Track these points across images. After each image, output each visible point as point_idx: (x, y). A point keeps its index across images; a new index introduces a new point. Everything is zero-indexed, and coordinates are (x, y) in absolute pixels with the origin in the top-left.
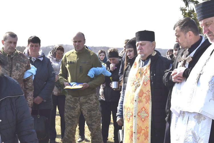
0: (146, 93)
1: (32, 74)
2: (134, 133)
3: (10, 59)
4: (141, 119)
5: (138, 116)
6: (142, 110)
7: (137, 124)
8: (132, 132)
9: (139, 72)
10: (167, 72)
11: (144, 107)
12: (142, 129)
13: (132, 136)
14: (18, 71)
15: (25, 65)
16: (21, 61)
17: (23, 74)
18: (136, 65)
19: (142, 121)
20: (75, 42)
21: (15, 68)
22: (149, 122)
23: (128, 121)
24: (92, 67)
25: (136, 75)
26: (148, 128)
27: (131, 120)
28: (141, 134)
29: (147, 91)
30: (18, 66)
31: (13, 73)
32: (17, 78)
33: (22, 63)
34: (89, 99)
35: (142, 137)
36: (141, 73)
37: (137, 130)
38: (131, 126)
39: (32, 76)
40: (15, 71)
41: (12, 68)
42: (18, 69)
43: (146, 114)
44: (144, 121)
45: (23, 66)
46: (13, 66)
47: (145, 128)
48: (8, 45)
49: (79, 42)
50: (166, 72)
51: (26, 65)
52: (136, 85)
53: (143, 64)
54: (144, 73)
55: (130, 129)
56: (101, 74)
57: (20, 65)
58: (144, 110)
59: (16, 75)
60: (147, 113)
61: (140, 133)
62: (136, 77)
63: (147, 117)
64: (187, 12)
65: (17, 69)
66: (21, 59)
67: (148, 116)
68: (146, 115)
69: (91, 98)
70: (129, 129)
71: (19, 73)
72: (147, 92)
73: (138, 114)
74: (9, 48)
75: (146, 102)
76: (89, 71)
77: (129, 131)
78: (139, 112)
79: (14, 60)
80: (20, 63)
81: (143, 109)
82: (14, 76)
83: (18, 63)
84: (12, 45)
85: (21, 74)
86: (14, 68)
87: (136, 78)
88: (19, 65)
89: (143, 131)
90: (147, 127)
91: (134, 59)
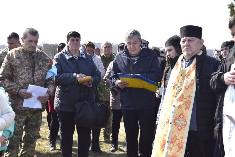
0: (187, 99)
1: (54, 74)
2: (168, 142)
3: (31, 58)
4: (178, 127)
5: (175, 123)
6: (180, 117)
7: (172, 132)
8: (164, 140)
9: (181, 74)
10: (215, 74)
11: (182, 114)
12: (176, 138)
13: (164, 145)
14: (41, 71)
15: (47, 64)
16: (43, 60)
17: (46, 74)
18: (177, 65)
19: (178, 129)
21: (38, 68)
22: (186, 131)
23: (162, 128)
25: (178, 78)
26: (184, 138)
27: (165, 128)
28: (175, 144)
29: (188, 95)
30: (40, 65)
31: (36, 72)
32: (40, 79)
33: (44, 62)
35: (175, 148)
36: (183, 75)
37: (171, 139)
38: (164, 134)
39: (53, 76)
40: (38, 71)
41: (34, 68)
42: (40, 68)
43: (184, 121)
44: (181, 129)
45: (46, 66)
46: (36, 65)
47: (181, 138)
48: (28, 44)
50: (213, 76)
51: (49, 64)
52: (178, 89)
53: (187, 65)
54: (187, 75)
55: (163, 137)
57: (43, 64)
58: (183, 118)
59: (39, 75)
60: (186, 121)
61: (173, 143)
62: (178, 79)
63: (185, 125)
66: (43, 57)
67: (187, 124)
68: (184, 123)
70: (161, 138)
71: (42, 73)
72: (188, 97)
73: (174, 121)
74: (29, 47)
75: (185, 108)
77: (161, 140)
78: (176, 119)
79: (36, 58)
80: (42, 62)
81: (182, 116)
82: (37, 76)
83: (40, 61)
84: (33, 44)
85: (44, 73)
87: (177, 81)
89: (177, 141)
90: (182, 137)
91: (176, 59)
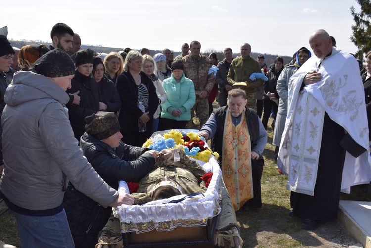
1: (214, 71)
17: (207, 71)
20: (242, 50)
24: (254, 72)
31: (200, 72)
34: (249, 97)
39: (213, 73)
41: (198, 68)
46: (200, 66)
49: (246, 50)
56: (260, 79)
64: (358, 30)
65: (202, 69)
69: (251, 96)
74: (194, 53)
76: (251, 75)
85: (205, 72)
86: (200, 68)
88: (203, 65)
89: (245, 188)
